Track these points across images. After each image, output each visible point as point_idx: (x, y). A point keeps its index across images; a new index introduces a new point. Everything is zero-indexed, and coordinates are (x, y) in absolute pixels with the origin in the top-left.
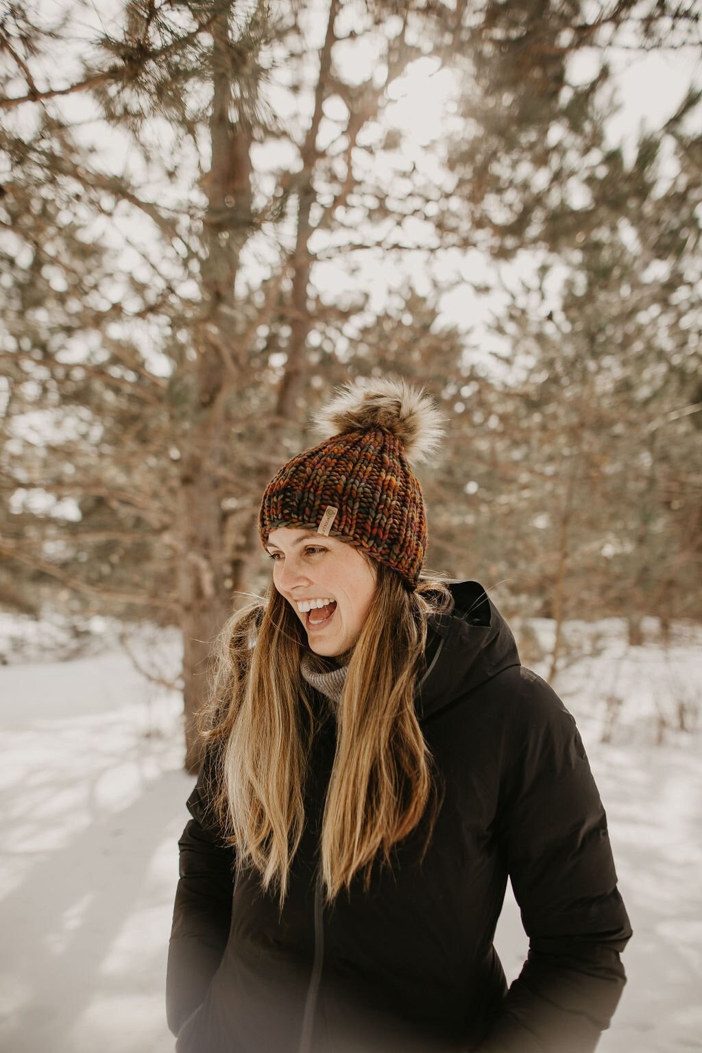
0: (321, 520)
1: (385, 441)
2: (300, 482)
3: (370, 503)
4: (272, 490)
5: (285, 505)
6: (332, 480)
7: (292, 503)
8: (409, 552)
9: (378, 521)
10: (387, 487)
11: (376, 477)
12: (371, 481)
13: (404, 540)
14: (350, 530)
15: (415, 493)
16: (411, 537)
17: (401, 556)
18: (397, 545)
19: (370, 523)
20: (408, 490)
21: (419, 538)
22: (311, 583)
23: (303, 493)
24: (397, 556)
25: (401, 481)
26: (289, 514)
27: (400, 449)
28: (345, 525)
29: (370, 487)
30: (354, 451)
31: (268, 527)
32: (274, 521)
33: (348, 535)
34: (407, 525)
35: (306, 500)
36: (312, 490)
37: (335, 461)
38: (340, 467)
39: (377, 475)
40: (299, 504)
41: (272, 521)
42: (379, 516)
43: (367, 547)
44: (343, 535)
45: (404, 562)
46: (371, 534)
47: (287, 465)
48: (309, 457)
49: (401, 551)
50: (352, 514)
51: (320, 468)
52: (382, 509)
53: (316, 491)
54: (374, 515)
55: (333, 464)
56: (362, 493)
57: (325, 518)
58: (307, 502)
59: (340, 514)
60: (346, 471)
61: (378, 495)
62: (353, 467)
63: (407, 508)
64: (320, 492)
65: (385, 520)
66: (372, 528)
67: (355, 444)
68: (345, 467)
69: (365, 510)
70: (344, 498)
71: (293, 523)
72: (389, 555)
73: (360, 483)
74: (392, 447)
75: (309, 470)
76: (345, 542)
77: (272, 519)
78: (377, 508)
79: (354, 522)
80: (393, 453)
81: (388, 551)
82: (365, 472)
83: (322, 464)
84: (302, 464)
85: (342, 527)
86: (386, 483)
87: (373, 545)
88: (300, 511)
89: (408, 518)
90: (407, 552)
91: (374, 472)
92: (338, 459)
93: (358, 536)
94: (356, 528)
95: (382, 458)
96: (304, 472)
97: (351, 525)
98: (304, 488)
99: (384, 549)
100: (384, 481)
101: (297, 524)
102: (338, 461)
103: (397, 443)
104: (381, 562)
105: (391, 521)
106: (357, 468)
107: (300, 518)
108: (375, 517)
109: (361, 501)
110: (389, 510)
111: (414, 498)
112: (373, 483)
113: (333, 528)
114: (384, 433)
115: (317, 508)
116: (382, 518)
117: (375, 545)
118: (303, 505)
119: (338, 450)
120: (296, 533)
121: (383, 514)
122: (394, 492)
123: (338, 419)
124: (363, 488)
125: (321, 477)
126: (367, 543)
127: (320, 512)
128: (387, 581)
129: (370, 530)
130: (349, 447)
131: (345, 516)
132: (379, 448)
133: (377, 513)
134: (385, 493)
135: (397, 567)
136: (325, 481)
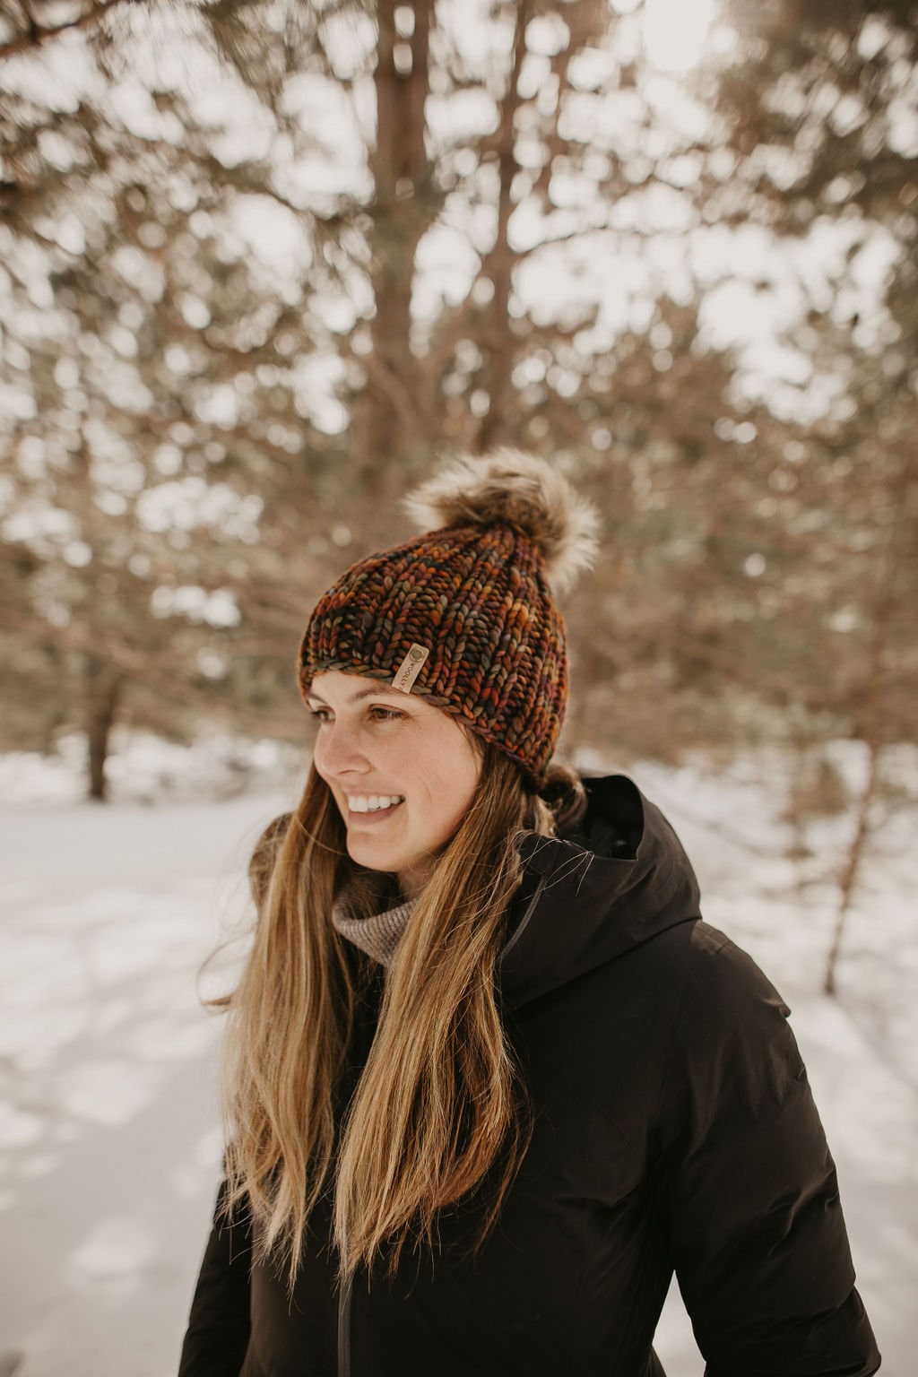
0: (400, 665)
1: (516, 547)
2: (372, 599)
3: (483, 644)
4: (325, 607)
5: (343, 635)
6: (426, 602)
7: (354, 633)
8: (538, 731)
9: (493, 676)
10: (512, 622)
11: (497, 604)
12: (487, 610)
13: (533, 711)
14: (446, 687)
15: (556, 636)
16: (544, 706)
17: (525, 736)
18: (520, 717)
19: (480, 679)
20: (546, 630)
21: (556, 708)
22: (371, 769)
23: (375, 618)
24: (519, 736)
25: (536, 615)
26: (348, 651)
27: (539, 563)
28: (439, 678)
29: (486, 618)
30: (465, 557)
31: (312, 668)
32: (323, 659)
33: (443, 696)
34: (540, 686)
35: (378, 630)
36: (390, 613)
37: (433, 570)
38: (439, 582)
39: (498, 601)
40: (366, 637)
41: (320, 659)
42: (497, 668)
43: (472, 716)
44: (433, 693)
45: (528, 746)
46: (480, 697)
47: (354, 569)
48: (391, 559)
49: (525, 728)
50: (452, 661)
51: (408, 579)
52: (502, 657)
53: (396, 616)
54: (487, 665)
55: (429, 576)
56: (472, 628)
57: (407, 663)
58: (380, 634)
59: (433, 658)
60: (450, 589)
61: (497, 634)
62: (462, 584)
63: (541, 657)
64: (403, 619)
65: (506, 676)
66: (483, 686)
67: (468, 547)
68: (447, 582)
69: (474, 657)
70: (443, 633)
71: (353, 665)
72: (505, 732)
73: (471, 610)
74: (527, 557)
75: (388, 581)
76: (436, 706)
77: (320, 655)
78: (494, 655)
79: (455, 674)
80: (528, 568)
81: (504, 726)
82: (480, 593)
83: (412, 574)
84: (378, 569)
85: (433, 680)
86: (513, 615)
87: (481, 715)
88: (366, 647)
89: (542, 675)
90: (534, 730)
91: (495, 595)
92: (438, 568)
93: (458, 698)
94: (457, 684)
95: (510, 574)
96: (380, 583)
97: (449, 679)
98: (377, 610)
99: (498, 722)
100: (510, 611)
101: (360, 668)
102: (438, 570)
103: (536, 551)
104: (491, 744)
105: (515, 677)
106: (468, 586)
107: (366, 658)
108: (490, 669)
109: (469, 641)
110: (513, 660)
111: (555, 645)
112: (492, 612)
113: (418, 679)
114: (516, 534)
115: (395, 644)
116: (500, 672)
117: (485, 715)
118: (374, 637)
119: (440, 554)
120: (356, 683)
121: (503, 665)
122: (523, 631)
123: (443, 505)
124: (475, 619)
125: (406, 594)
126: (472, 711)
127: (401, 652)
128: (497, 775)
129: (478, 690)
130: (457, 550)
131: (440, 664)
132: (506, 557)
133: (493, 663)
134: (510, 630)
135: (516, 753)
136: (414, 602)
